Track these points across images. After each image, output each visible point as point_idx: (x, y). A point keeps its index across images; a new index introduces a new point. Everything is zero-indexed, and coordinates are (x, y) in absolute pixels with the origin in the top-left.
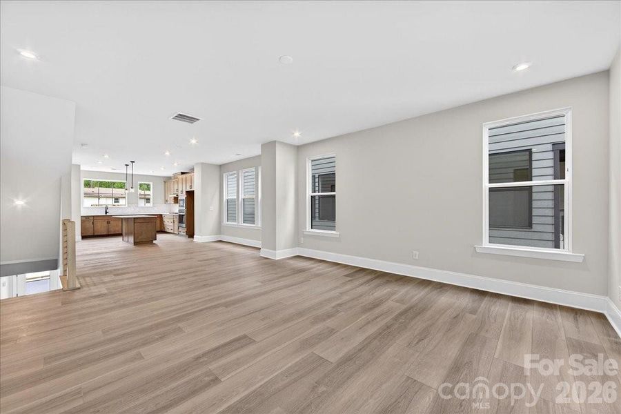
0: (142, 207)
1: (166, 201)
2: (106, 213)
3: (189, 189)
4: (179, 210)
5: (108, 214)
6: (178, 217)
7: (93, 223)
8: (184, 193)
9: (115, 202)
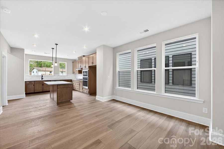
0: (61, 76)
1: (74, 73)
2: (42, 79)
3: (91, 65)
4: (83, 78)
5: (43, 80)
6: (82, 82)
7: (34, 85)
8: (87, 67)
9: (50, 73)
